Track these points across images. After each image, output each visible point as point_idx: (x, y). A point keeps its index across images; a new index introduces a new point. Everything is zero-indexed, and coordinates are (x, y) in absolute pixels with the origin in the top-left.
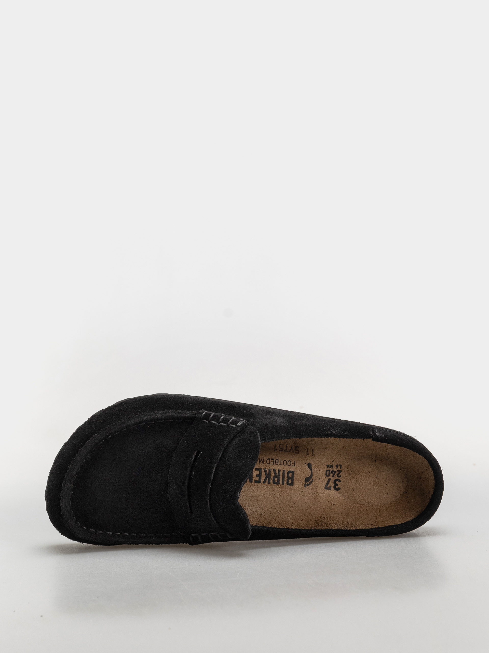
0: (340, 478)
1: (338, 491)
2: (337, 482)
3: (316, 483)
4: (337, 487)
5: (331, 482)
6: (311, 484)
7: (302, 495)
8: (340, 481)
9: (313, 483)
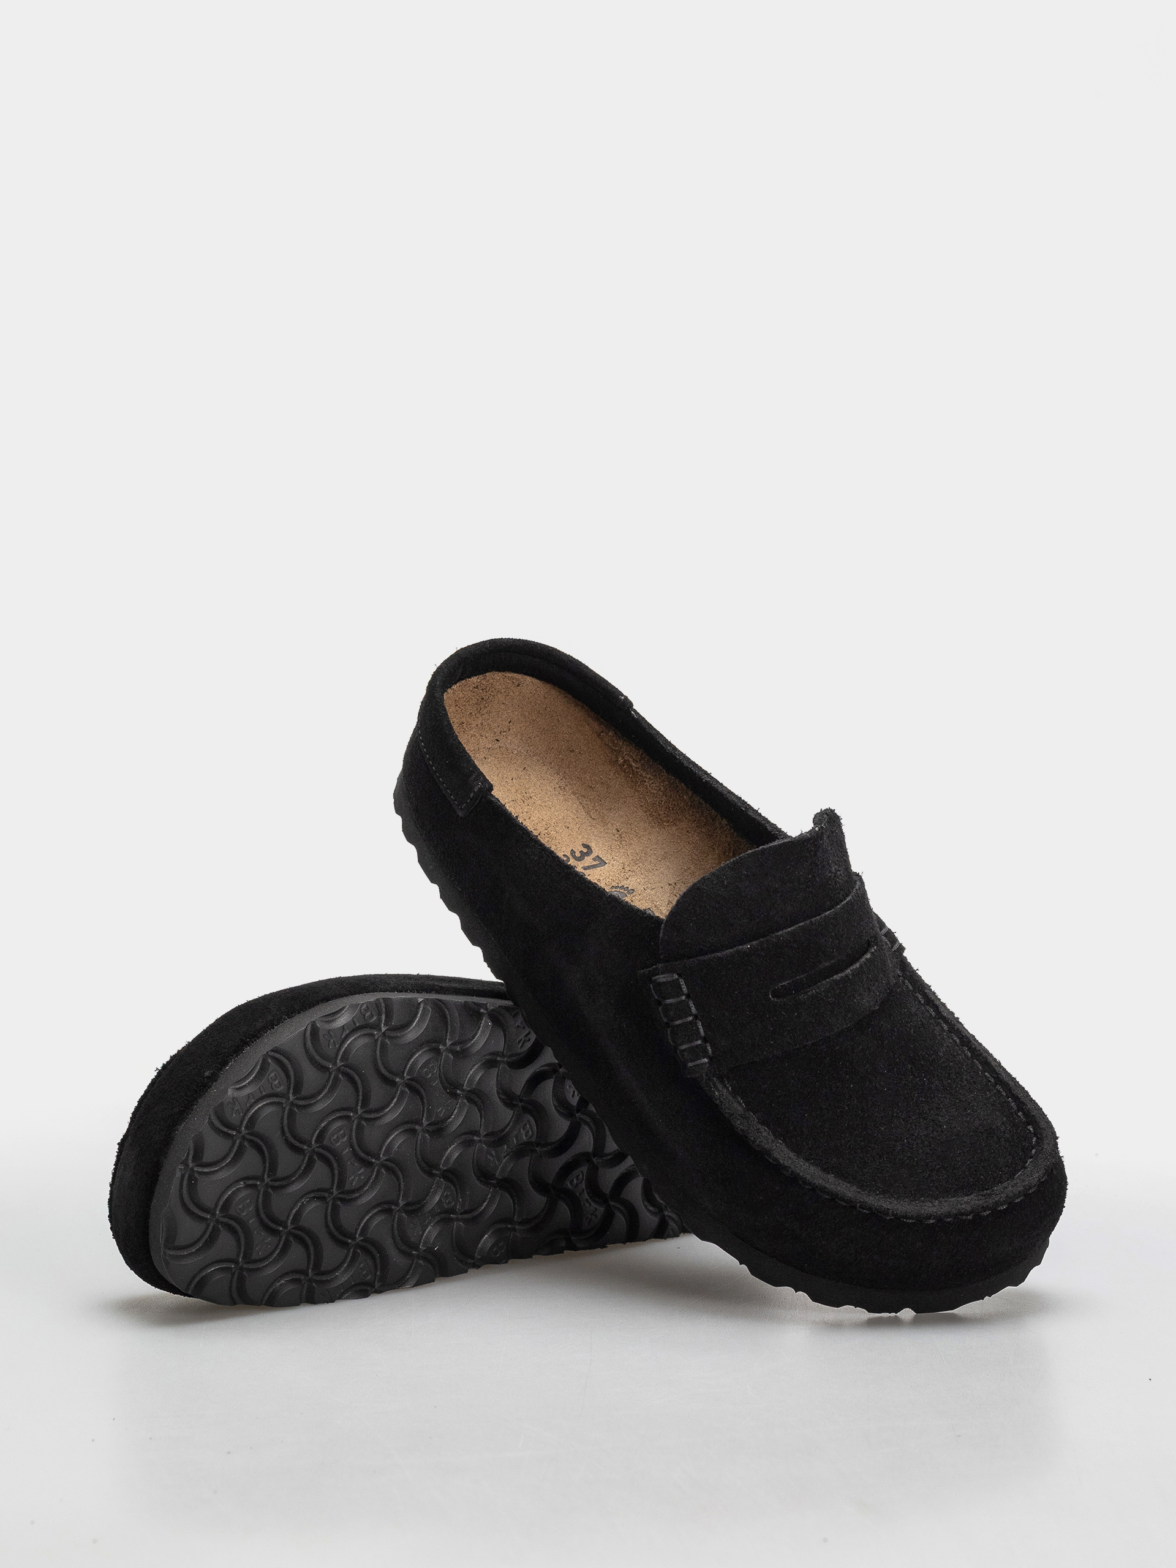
0: (569, 854)
1: (590, 844)
2: (578, 854)
3: (610, 881)
4: (585, 850)
5: (587, 865)
6: (620, 885)
7: (649, 885)
8: (573, 852)
9: (614, 884)
